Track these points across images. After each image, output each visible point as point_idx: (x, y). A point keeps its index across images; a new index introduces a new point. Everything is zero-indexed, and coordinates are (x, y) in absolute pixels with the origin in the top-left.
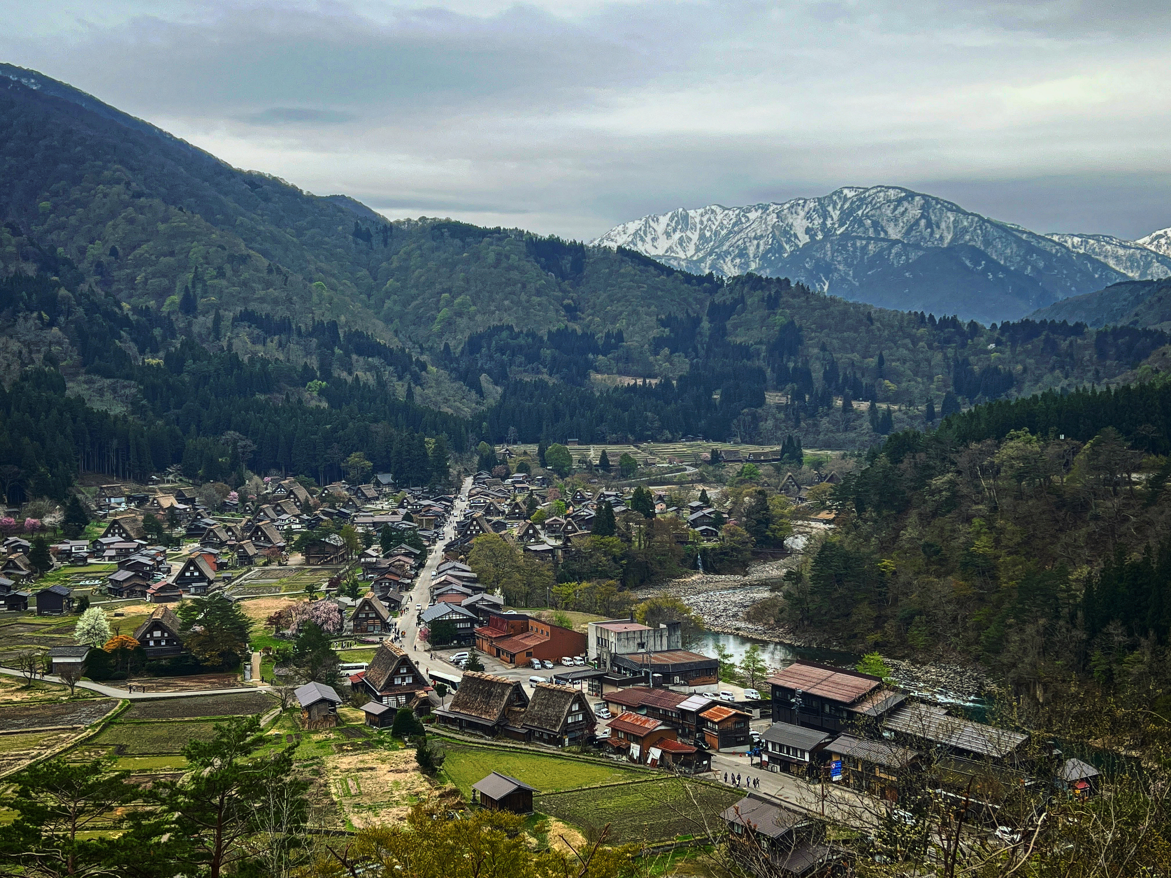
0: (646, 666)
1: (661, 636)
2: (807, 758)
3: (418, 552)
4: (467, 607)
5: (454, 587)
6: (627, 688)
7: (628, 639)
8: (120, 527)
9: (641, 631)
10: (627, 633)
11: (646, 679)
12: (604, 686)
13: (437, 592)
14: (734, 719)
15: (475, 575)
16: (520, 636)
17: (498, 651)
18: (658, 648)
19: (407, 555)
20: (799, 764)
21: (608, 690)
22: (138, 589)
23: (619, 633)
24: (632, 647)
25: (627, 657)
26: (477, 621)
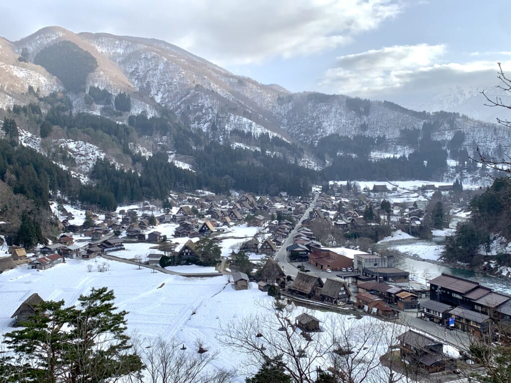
0: (376, 273)
1: (385, 261)
2: (441, 316)
3: (291, 223)
4: (307, 246)
5: (302, 237)
6: (367, 282)
7: (370, 262)
8: (183, 210)
9: (376, 259)
10: (370, 259)
11: (376, 279)
12: (358, 281)
13: (295, 239)
14: (411, 298)
15: (312, 233)
16: (326, 258)
17: (317, 264)
18: (383, 266)
19: (287, 224)
20: (437, 318)
21: (360, 282)
22: (185, 233)
23: (366, 259)
24: (372, 265)
25: (369, 269)
26: (310, 252)
